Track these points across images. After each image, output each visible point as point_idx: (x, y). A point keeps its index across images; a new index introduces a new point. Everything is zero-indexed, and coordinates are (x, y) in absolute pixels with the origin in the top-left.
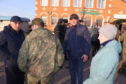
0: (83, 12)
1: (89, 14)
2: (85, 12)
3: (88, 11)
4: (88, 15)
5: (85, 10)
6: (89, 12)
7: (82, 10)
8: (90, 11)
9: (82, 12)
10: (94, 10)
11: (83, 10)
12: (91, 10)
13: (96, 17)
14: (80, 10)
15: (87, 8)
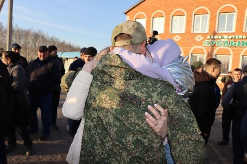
0: (212, 42)
1: (224, 45)
2: (216, 41)
3: (223, 40)
4: (222, 48)
5: (216, 37)
6: (226, 42)
7: (209, 37)
8: (227, 40)
9: (208, 42)
10: (237, 37)
11: (212, 37)
12: (230, 37)
13: (241, 52)
14: (205, 38)
15: (220, 34)
